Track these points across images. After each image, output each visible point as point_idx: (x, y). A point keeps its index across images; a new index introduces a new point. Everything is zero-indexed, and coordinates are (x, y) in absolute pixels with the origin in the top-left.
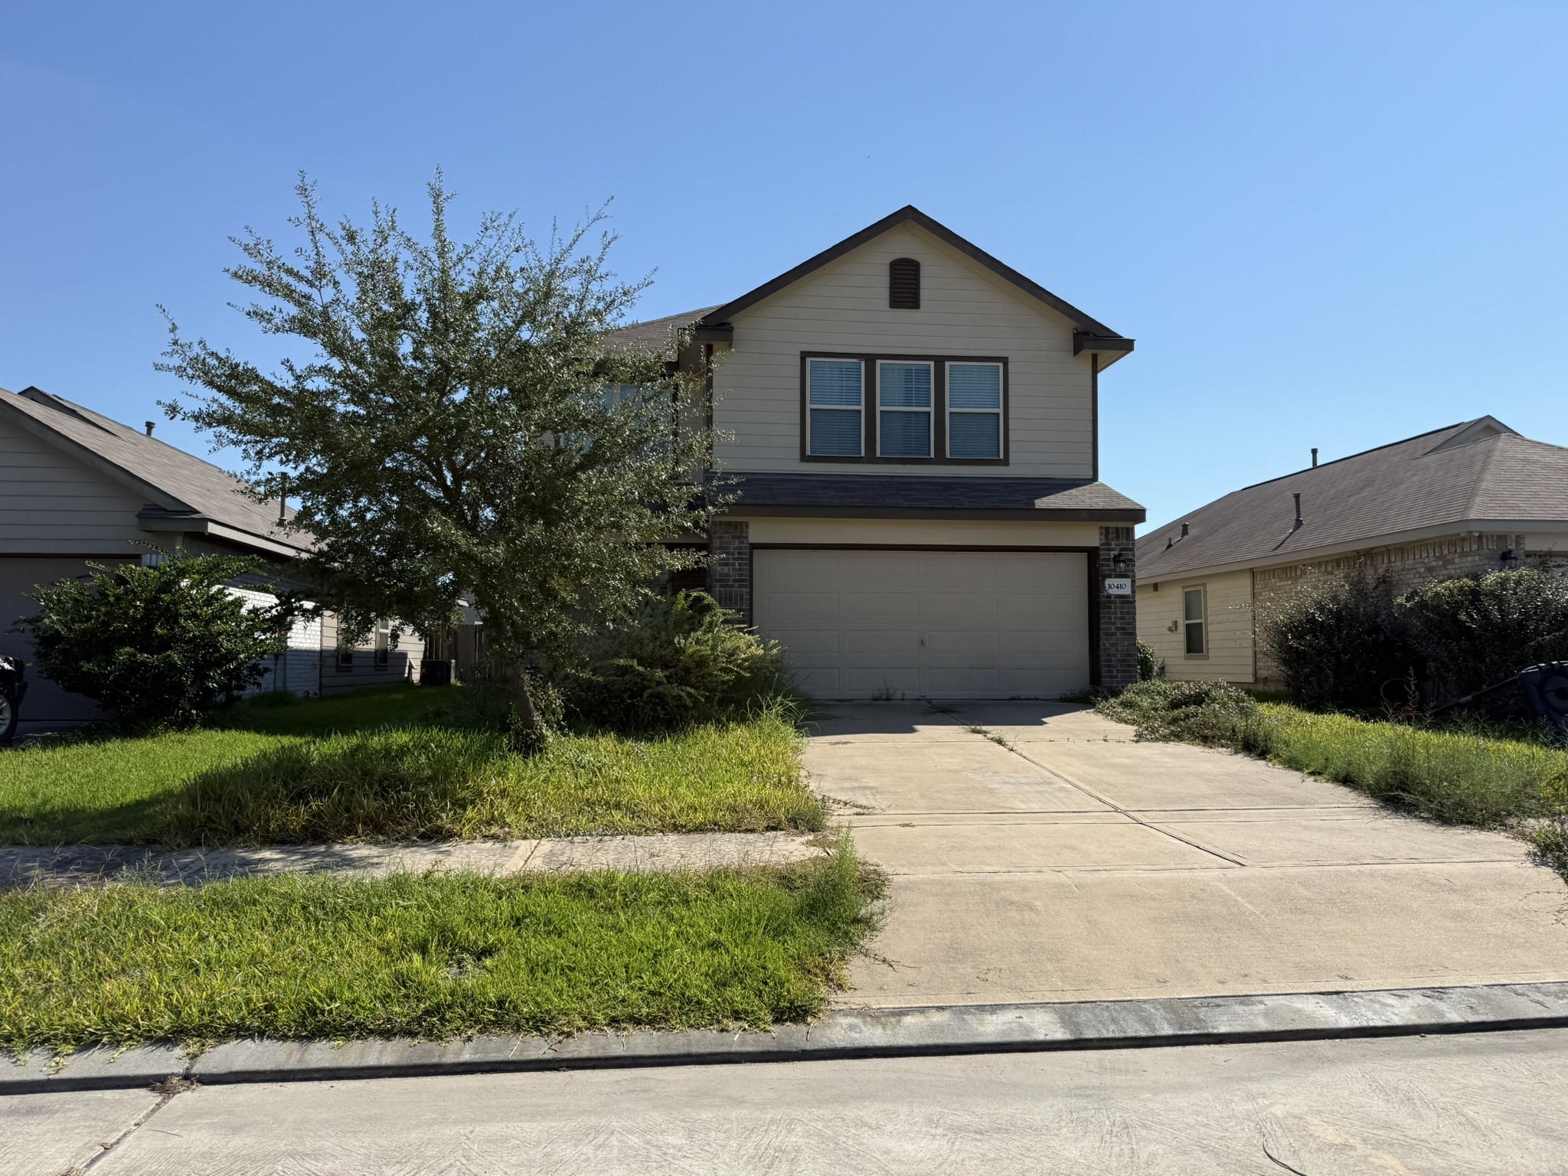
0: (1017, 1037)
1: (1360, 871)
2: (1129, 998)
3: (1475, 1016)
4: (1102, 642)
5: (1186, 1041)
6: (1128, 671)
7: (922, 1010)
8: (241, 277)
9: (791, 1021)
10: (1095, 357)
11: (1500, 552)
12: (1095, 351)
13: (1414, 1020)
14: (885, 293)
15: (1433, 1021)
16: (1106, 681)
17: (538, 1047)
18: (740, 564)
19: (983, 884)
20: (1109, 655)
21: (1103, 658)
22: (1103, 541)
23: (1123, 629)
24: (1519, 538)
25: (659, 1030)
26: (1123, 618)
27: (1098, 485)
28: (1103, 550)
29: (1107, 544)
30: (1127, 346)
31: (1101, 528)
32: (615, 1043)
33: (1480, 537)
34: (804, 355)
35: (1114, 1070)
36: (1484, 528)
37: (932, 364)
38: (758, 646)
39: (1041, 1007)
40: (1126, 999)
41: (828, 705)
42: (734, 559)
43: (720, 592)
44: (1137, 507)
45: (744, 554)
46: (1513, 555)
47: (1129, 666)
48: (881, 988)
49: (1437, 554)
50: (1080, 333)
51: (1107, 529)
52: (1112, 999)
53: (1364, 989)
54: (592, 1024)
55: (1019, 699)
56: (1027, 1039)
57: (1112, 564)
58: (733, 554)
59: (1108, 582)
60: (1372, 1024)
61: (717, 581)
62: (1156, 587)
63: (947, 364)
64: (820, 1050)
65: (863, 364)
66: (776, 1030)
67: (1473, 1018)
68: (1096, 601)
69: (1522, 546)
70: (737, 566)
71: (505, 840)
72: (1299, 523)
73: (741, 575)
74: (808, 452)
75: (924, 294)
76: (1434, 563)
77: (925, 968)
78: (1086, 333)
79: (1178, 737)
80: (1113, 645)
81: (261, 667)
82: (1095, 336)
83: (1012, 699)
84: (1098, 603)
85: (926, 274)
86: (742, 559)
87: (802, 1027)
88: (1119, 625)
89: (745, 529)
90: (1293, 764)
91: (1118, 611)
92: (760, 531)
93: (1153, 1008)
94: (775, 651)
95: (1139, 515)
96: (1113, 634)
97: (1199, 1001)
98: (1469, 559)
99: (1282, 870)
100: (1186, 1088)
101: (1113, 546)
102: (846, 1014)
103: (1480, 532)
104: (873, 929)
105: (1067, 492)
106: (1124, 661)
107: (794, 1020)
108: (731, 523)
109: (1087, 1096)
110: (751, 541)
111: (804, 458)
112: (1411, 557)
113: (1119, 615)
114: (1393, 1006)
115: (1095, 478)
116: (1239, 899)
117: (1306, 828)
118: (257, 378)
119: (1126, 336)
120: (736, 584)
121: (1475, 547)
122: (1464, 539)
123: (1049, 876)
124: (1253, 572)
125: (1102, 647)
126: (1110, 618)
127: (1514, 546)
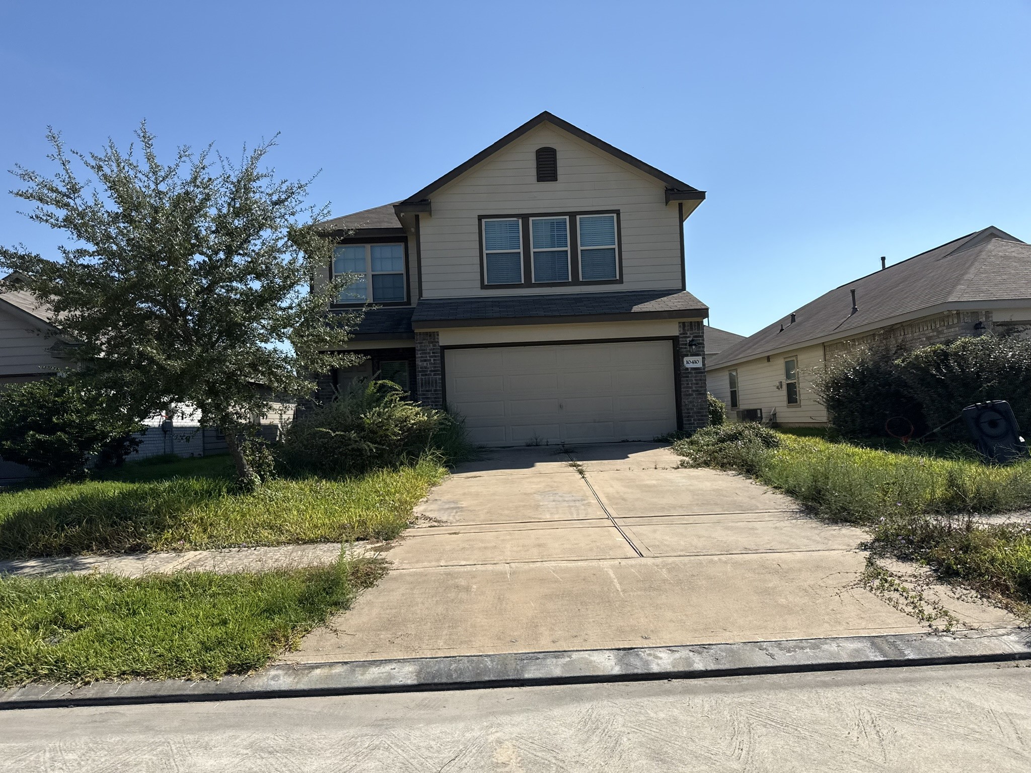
0: (380, 683)
1: (720, 559)
2: (481, 654)
3: (716, 666)
4: (683, 400)
5: (498, 684)
6: (702, 420)
7: (332, 665)
8: (21, 195)
9: (237, 673)
10: (681, 205)
11: (974, 324)
12: (680, 201)
13: (669, 668)
14: (534, 172)
15: (681, 669)
16: (686, 426)
17: (64, 691)
18: (434, 360)
19: (448, 574)
20: (688, 409)
21: (684, 411)
22: (682, 332)
23: (697, 391)
24: (988, 313)
25: (148, 679)
26: (697, 384)
27: (684, 293)
28: (682, 338)
29: (684, 334)
30: (701, 196)
31: (679, 323)
32: (115, 689)
33: (958, 314)
34: (480, 218)
35: (426, 706)
36: (960, 307)
37: (567, 218)
38: (423, 415)
39: (414, 661)
40: (478, 654)
41: (491, 451)
42: (430, 357)
43: (422, 379)
44: (703, 307)
45: (437, 353)
46: (982, 326)
47: (702, 416)
48: (318, 650)
49: (933, 328)
50: (670, 190)
51: (684, 323)
52: (469, 654)
53: (651, 646)
54: (108, 675)
55: (628, 441)
56: (386, 684)
57: (688, 347)
58: (429, 353)
59: (686, 359)
60: (636, 671)
61: (420, 372)
62: (768, 359)
63: (578, 217)
64: (242, 693)
65: (520, 221)
66: (222, 680)
67: (712, 666)
68: (679, 372)
69: (990, 319)
70: (432, 361)
71: (181, 551)
72: (855, 310)
73: (435, 367)
74: (486, 283)
75: (560, 171)
76: (931, 334)
77: (359, 635)
78: (672, 190)
79: (707, 464)
80: (691, 402)
81: (137, 440)
82: (679, 191)
83: (623, 441)
84: (679, 374)
85: (559, 156)
86: (435, 357)
87: (242, 678)
88: (694, 389)
89: (436, 337)
90: (767, 482)
91: (693, 379)
92: (446, 337)
93: (491, 660)
94: (435, 417)
95: (704, 312)
96: (690, 395)
97: (527, 655)
98: (953, 330)
99: (665, 559)
100: (454, 719)
101: (688, 335)
102: (279, 667)
103: (957, 310)
104: (347, 608)
105: (659, 300)
106: (699, 412)
107: (239, 673)
108: (427, 333)
109: (379, 726)
110: (441, 344)
111: (483, 287)
112: (917, 330)
113: (694, 382)
114: (661, 658)
115: (684, 288)
116: (616, 580)
117: (727, 528)
118: (41, 261)
119: (700, 189)
120: (432, 373)
121: (956, 321)
122: (948, 316)
123: (499, 568)
124: (824, 346)
125: (683, 404)
126: (688, 384)
127: (984, 319)
